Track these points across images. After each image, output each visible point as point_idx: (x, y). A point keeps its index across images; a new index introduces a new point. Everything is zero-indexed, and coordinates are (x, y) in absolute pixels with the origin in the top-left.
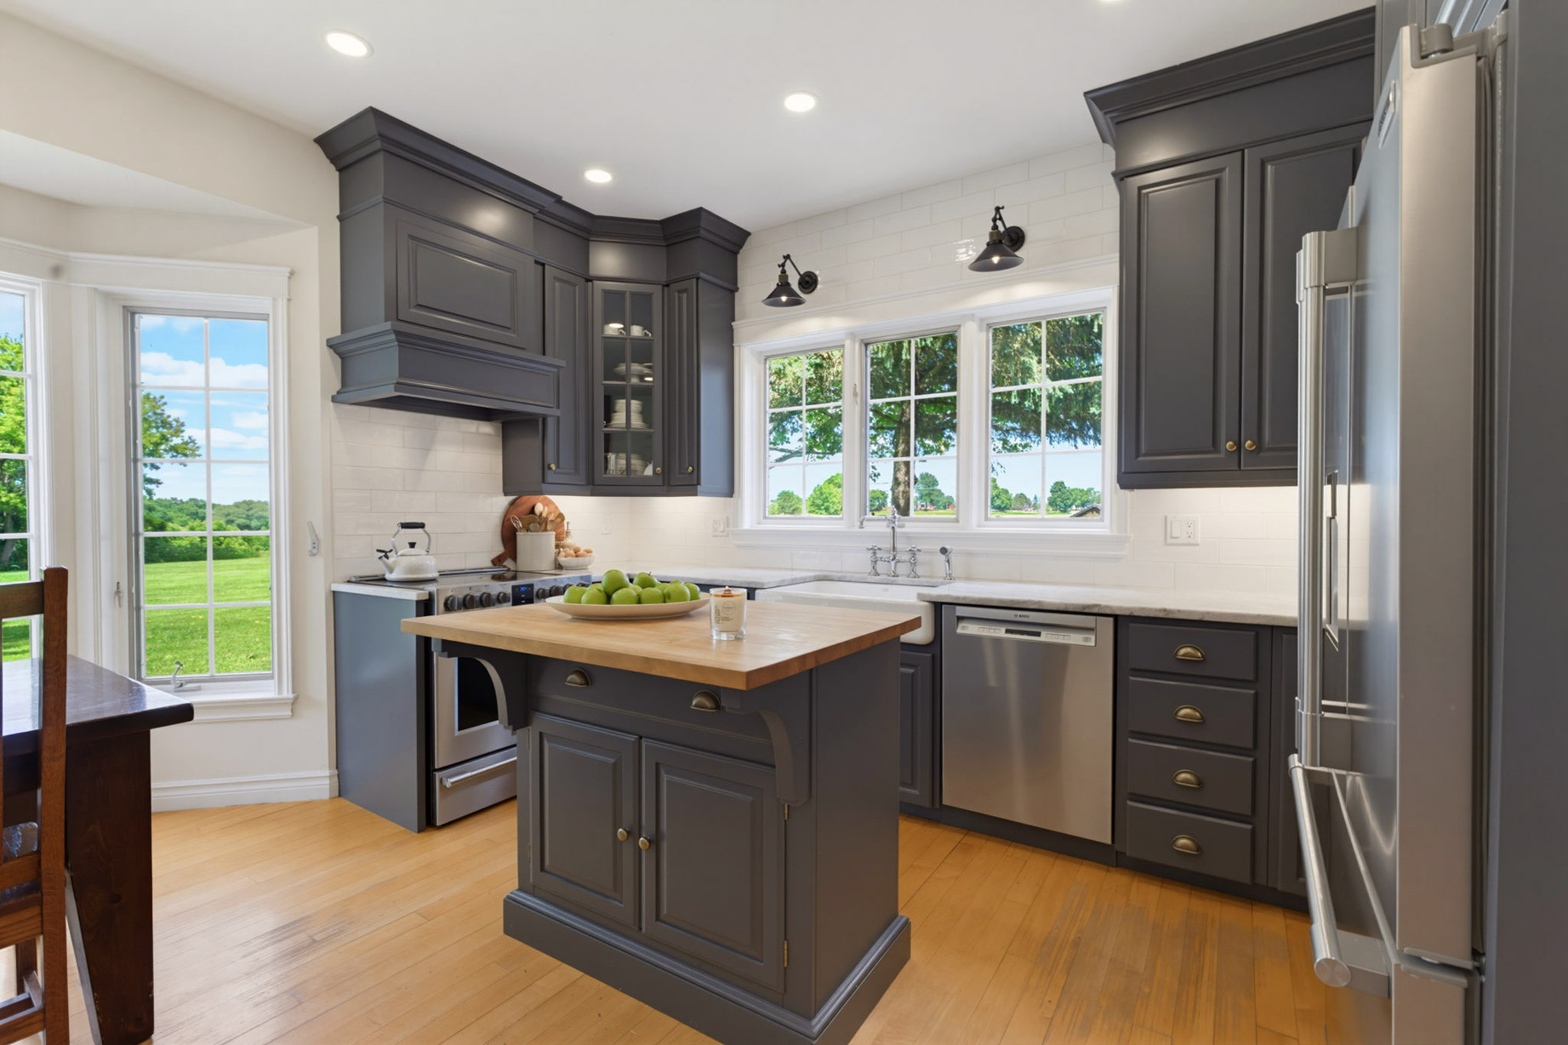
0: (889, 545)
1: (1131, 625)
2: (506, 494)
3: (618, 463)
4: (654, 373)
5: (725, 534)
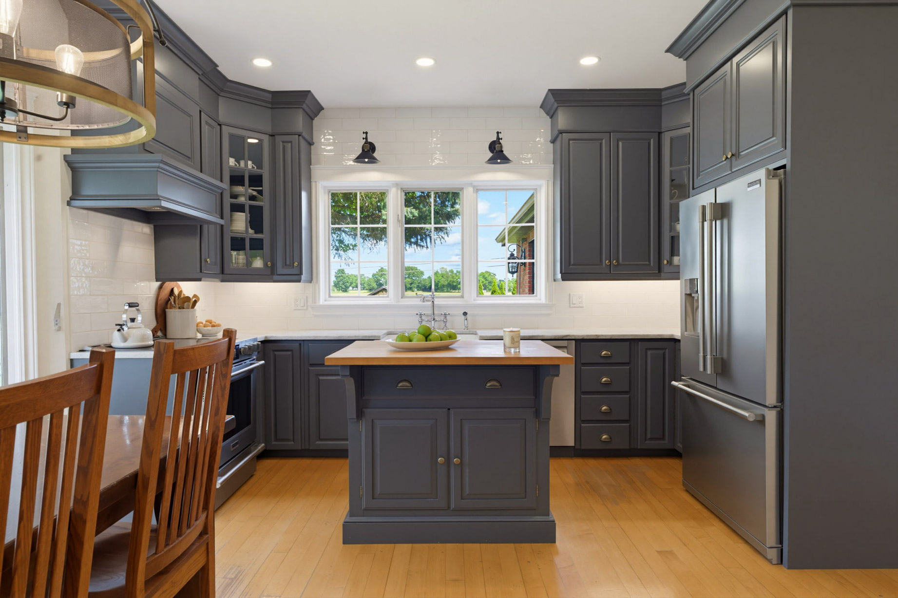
0: (430, 312)
1: (582, 343)
2: (157, 280)
3: (238, 258)
4: (262, 196)
5: (305, 308)
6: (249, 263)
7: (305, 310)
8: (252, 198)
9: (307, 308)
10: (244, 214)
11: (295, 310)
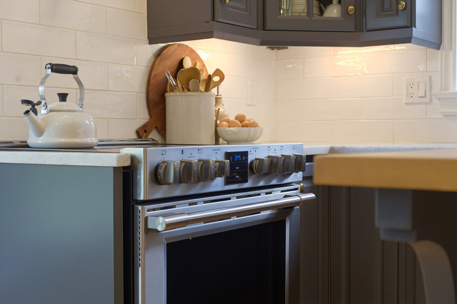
5: (427, 100)
7: (427, 103)
9: (431, 101)
11: (406, 104)
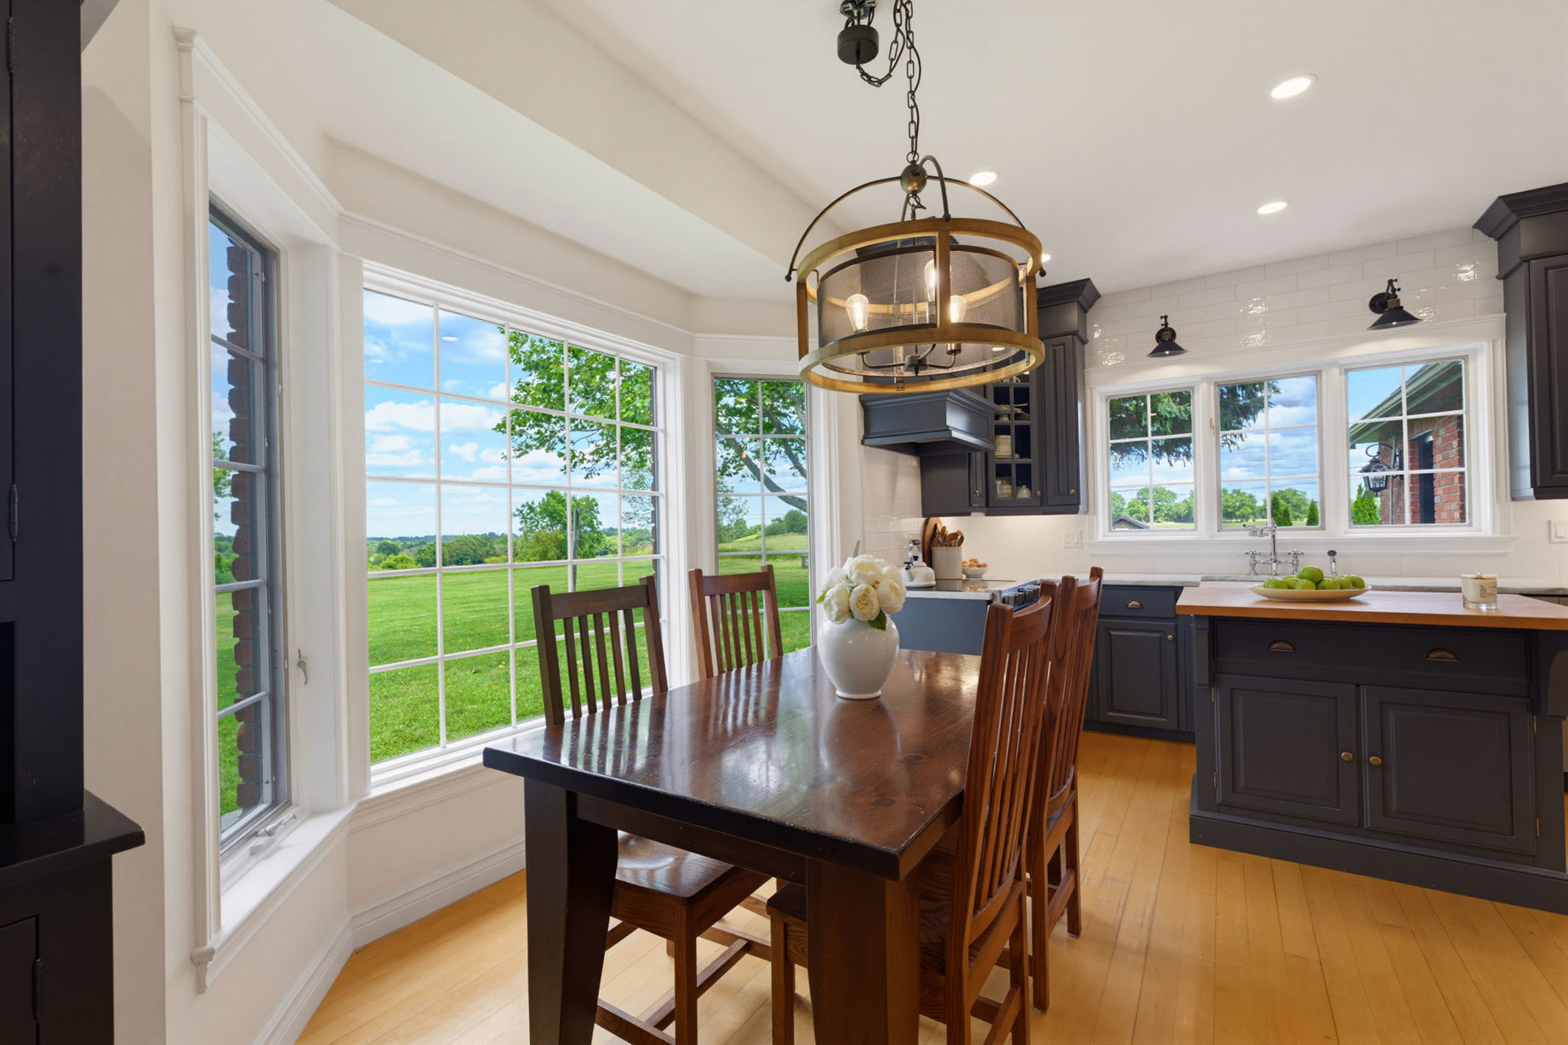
2: (923, 516)
3: (1003, 489)
4: (1028, 413)
5: (1079, 545)
6: (1014, 494)
7: (1079, 548)
8: (1017, 416)
10: (1009, 437)
